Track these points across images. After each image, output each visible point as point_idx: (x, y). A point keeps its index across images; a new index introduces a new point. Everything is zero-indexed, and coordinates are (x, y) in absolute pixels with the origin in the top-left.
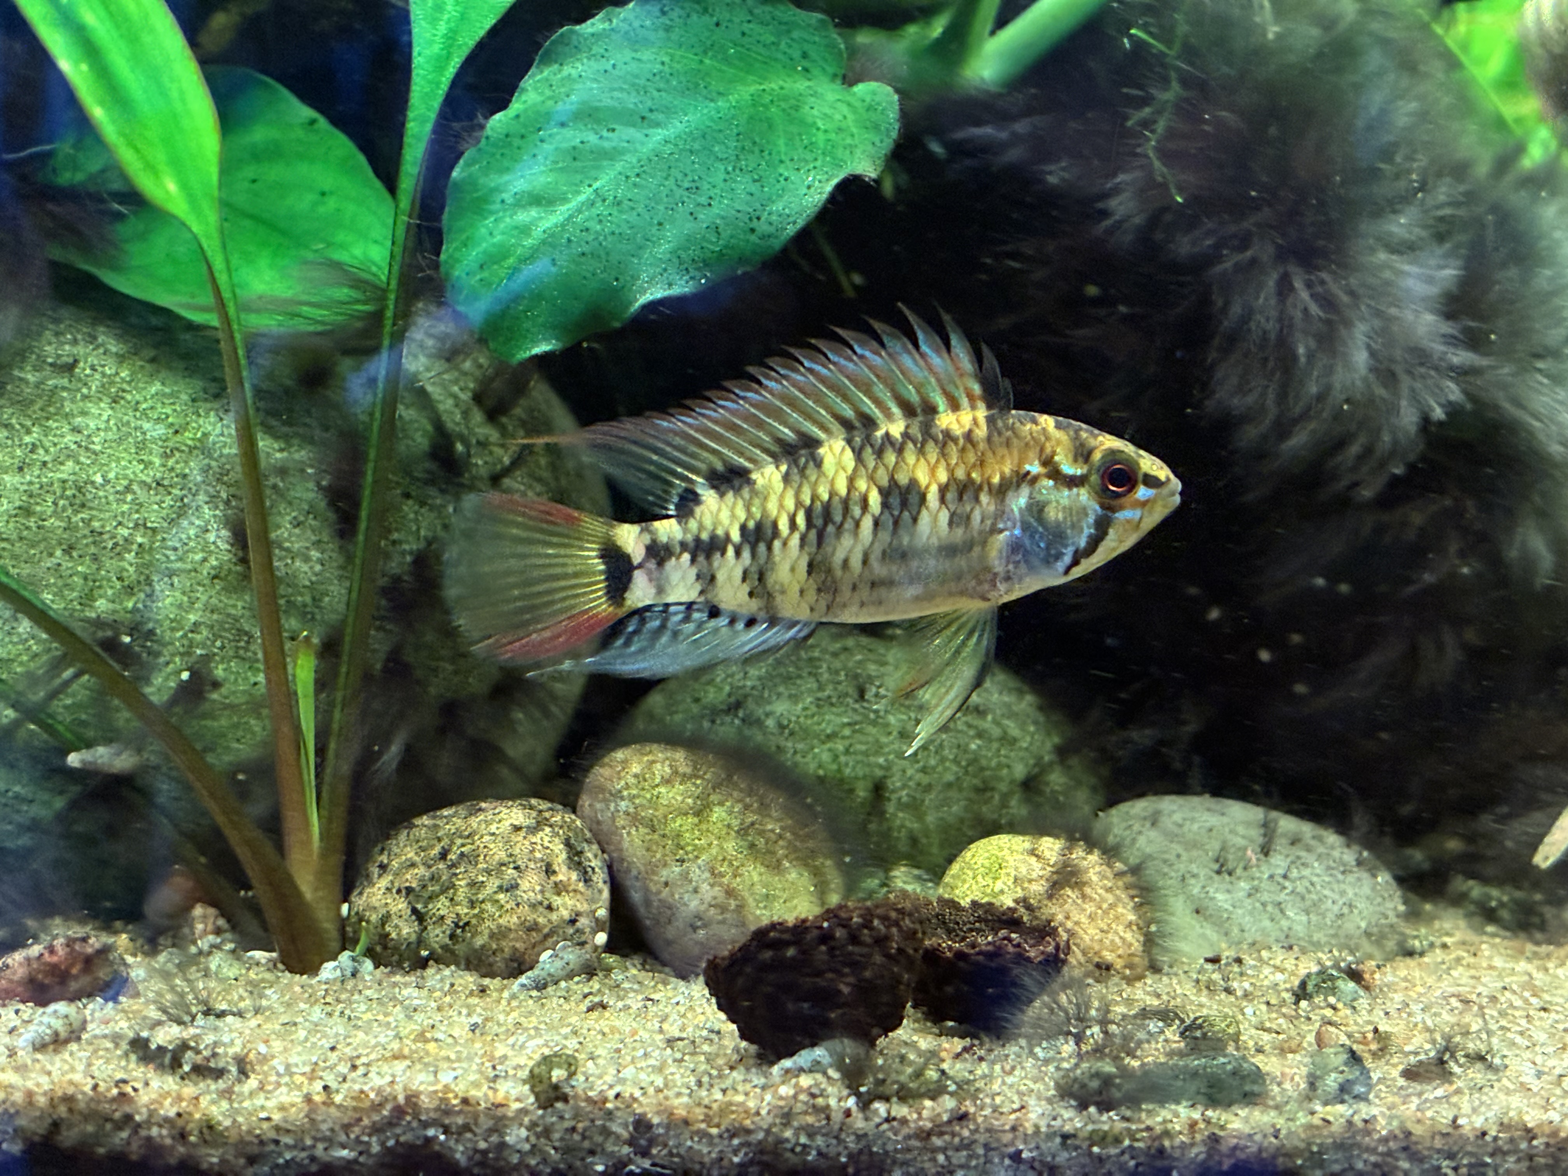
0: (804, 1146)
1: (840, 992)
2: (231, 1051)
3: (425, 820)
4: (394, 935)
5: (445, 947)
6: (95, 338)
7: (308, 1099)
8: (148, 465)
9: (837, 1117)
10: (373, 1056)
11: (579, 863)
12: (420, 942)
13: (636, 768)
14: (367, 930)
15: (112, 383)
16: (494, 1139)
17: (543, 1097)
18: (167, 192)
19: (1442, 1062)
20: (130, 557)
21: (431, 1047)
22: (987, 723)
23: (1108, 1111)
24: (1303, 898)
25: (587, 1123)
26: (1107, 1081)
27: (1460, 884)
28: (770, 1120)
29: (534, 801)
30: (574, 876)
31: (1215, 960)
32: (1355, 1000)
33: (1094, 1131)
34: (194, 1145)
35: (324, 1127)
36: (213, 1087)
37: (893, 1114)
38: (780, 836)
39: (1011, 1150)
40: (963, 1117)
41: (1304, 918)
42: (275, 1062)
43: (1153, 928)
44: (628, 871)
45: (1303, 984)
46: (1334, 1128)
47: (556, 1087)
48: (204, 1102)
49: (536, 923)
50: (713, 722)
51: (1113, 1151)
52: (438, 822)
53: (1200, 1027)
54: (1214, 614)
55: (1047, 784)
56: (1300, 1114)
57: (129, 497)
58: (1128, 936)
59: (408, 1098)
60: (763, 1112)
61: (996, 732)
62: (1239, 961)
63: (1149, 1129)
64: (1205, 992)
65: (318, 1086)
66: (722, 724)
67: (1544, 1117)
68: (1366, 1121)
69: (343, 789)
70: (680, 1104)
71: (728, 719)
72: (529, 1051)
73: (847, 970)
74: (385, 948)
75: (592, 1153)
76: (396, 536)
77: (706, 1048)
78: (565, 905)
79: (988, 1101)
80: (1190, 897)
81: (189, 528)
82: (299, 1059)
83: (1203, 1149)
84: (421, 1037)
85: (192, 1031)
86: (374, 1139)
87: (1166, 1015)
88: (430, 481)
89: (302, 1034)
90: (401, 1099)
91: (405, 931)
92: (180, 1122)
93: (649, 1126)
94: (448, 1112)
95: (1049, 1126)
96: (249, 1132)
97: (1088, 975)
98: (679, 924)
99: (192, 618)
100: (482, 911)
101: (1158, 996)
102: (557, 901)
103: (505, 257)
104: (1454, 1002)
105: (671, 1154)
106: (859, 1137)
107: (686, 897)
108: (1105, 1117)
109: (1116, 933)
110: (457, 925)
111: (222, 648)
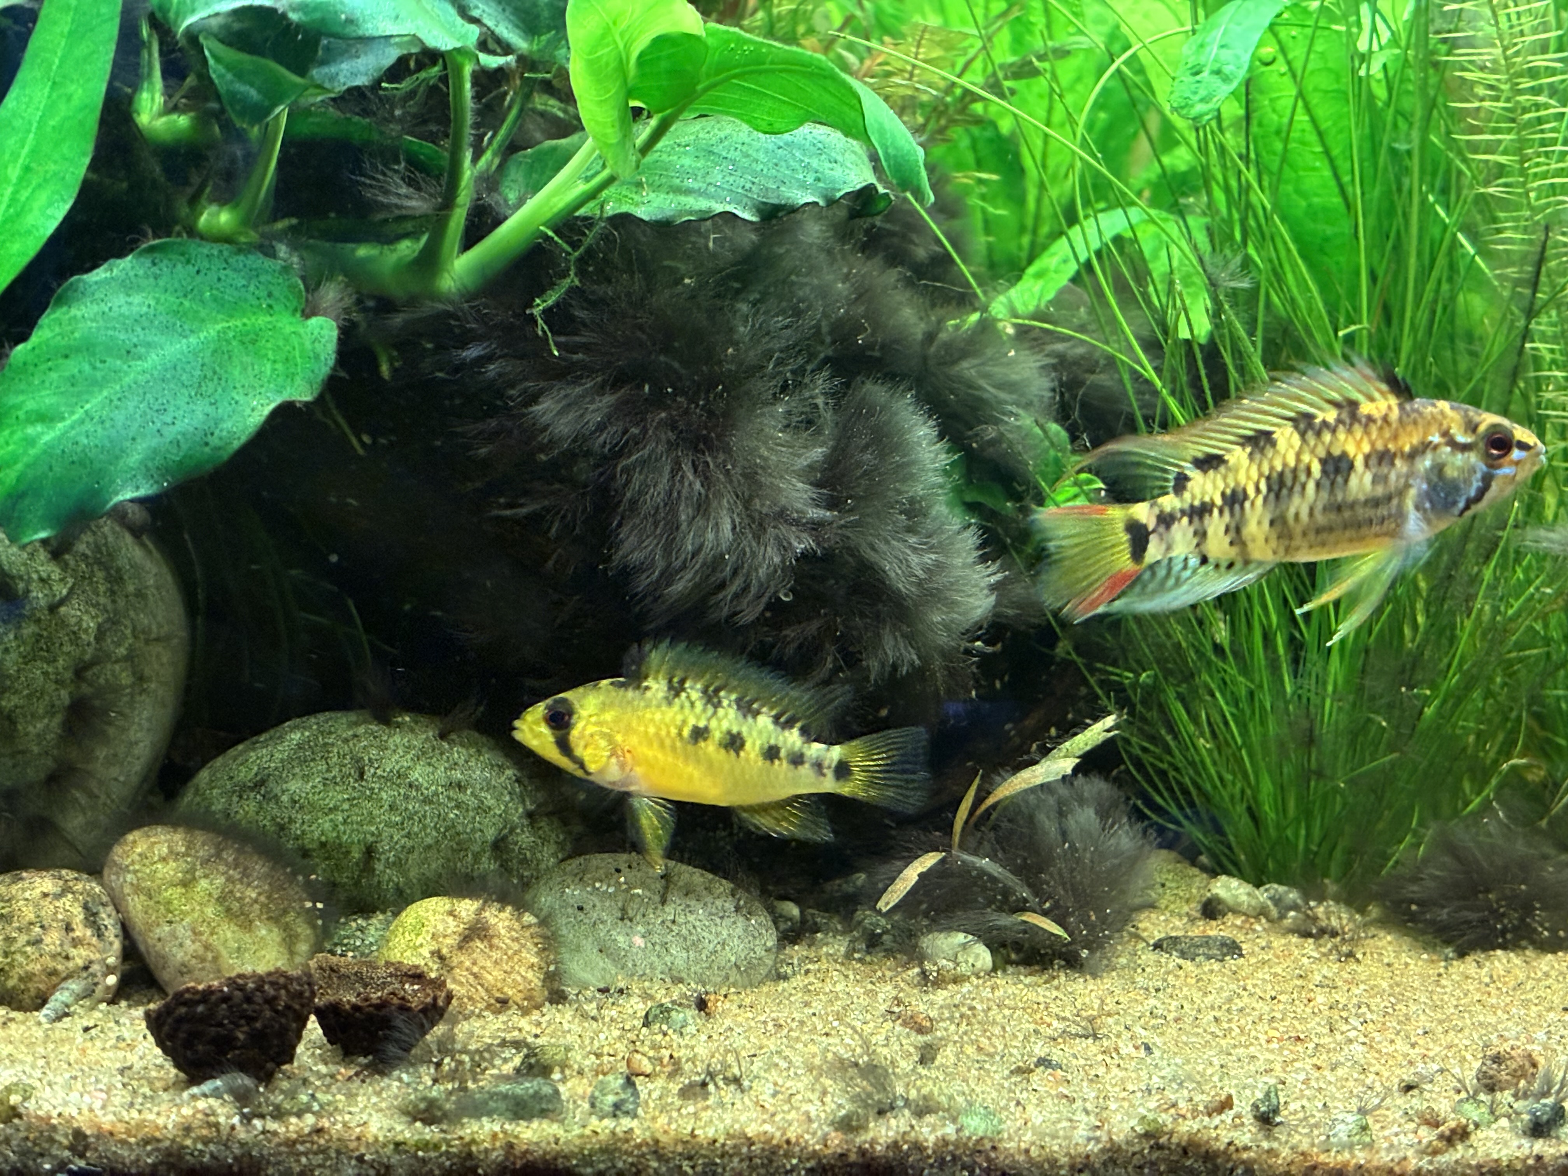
0: (201, 1151)
1: (236, 1038)
9: (225, 1131)
11: (94, 922)
22: (466, 797)
23: (430, 1124)
28: (175, 1132)
29: (64, 872)
30: (89, 932)
38: (256, 901)
39: (357, 1154)
40: (319, 1131)
51: (433, 1154)
58: (530, 975)
60: (170, 1127)
63: (461, 1138)
67: (761, 1129)
70: (107, 1121)
78: (79, 956)
83: (502, 1152)
93: (85, 1137)
102: (73, 952)
105: (100, 1157)
106: (242, 1144)
107: (174, 950)
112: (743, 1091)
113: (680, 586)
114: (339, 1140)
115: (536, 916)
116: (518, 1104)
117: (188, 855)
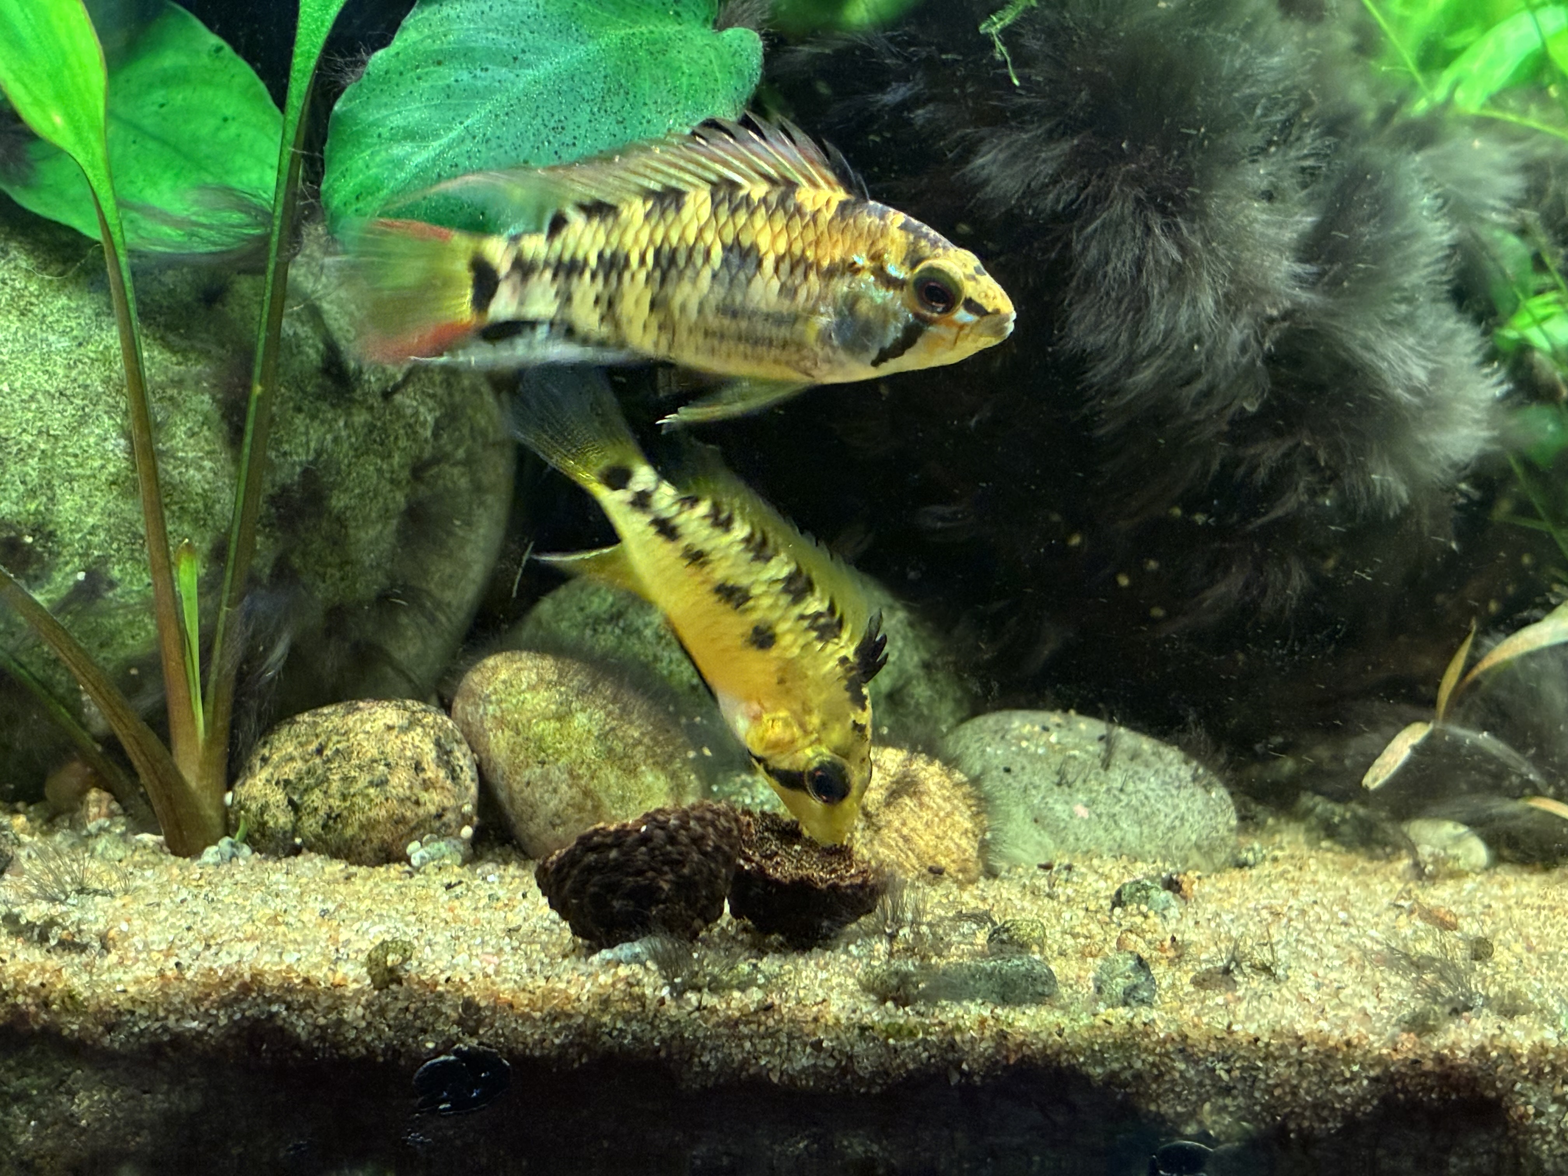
0: (621, 1030)
1: (661, 888)
2: (95, 928)
3: (306, 717)
4: (271, 824)
5: (318, 837)
7: (161, 974)
8: (51, 375)
9: (651, 1007)
10: (226, 937)
11: (448, 762)
12: (295, 831)
13: (503, 675)
14: (246, 819)
15: (21, 296)
16: (333, 1016)
17: (379, 978)
18: (53, 124)
20: (34, 462)
21: (282, 929)
23: (904, 1006)
25: (419, 1004)
26: (904, 978)
27: (1307, 800)
29: (409, 703)
30: (442, 774)
31: (1047, 867)
32: (1164, 909)
33: (889, 1024)
34: (57, 1014)
35: (176, 1000)
36: (77, 961)
37: (704, 1003)
38: (639, 742)
39: (814, 1039)
40: (769, 1008)
41: (1137, 830)
42: (135, 939)
43: (988, 836)
44: (495, 770)
45: (1119, 893)
46: (1115, 1029)
47: (391, 970)
48: (65, 974)
49: (404, 817)
50: (595, 630)
51: (908, 1043)
52: (319, 720)
53: (1007, 930)
54: (1076, 540)
55: (912, 696)
56: (1084, 1015)
57: (34, 406)
58: (964, 843)
59: (253, 977)
60: (584, 998)
62: (1069, 868)
63: (941, 1024)
64: (1029, 897)
65: (173, 961)
66: (604, 632)
68: (1145, 1024)
69: (228, 686)
71: (609, 628)
72: (371, 937)
73: (666, 868)
74: (263, 835)
75: (424, 1031)
76: (286, 447)
77: (544, 937)
78: (432, 801)
79: (793, 994)
80: (1030, 807)
81: (91, 435)
82: (158, 937)
83: (992, 1044)
84: (274, 920)
85: (61, 908)
86: (222, 1012)
87: (980, 918)
89: (163, 914)
90: (247, 977)
91: (282, 820)
92: (44, 992)
93: (479, 1009)
94: (290, 990)
95: (848, 1018)
96: (107, 1003)
97: (921, 876)
98: (540, 821)
99: (90, 521)
100: (353, 804)
101: (984, 899)
102: (424, 796)
103: (379, 190)
104: (1265, 914)
105: (496, 1034)
106: (672, 1024)
107: (546, 796)
108: (901, 1012)
109: (951, 839)
110: (329, 816)
111: (119, 550)
114: (791, 1020)
115: (966, 775)
116: (1005, 984)
117: (562, 685)
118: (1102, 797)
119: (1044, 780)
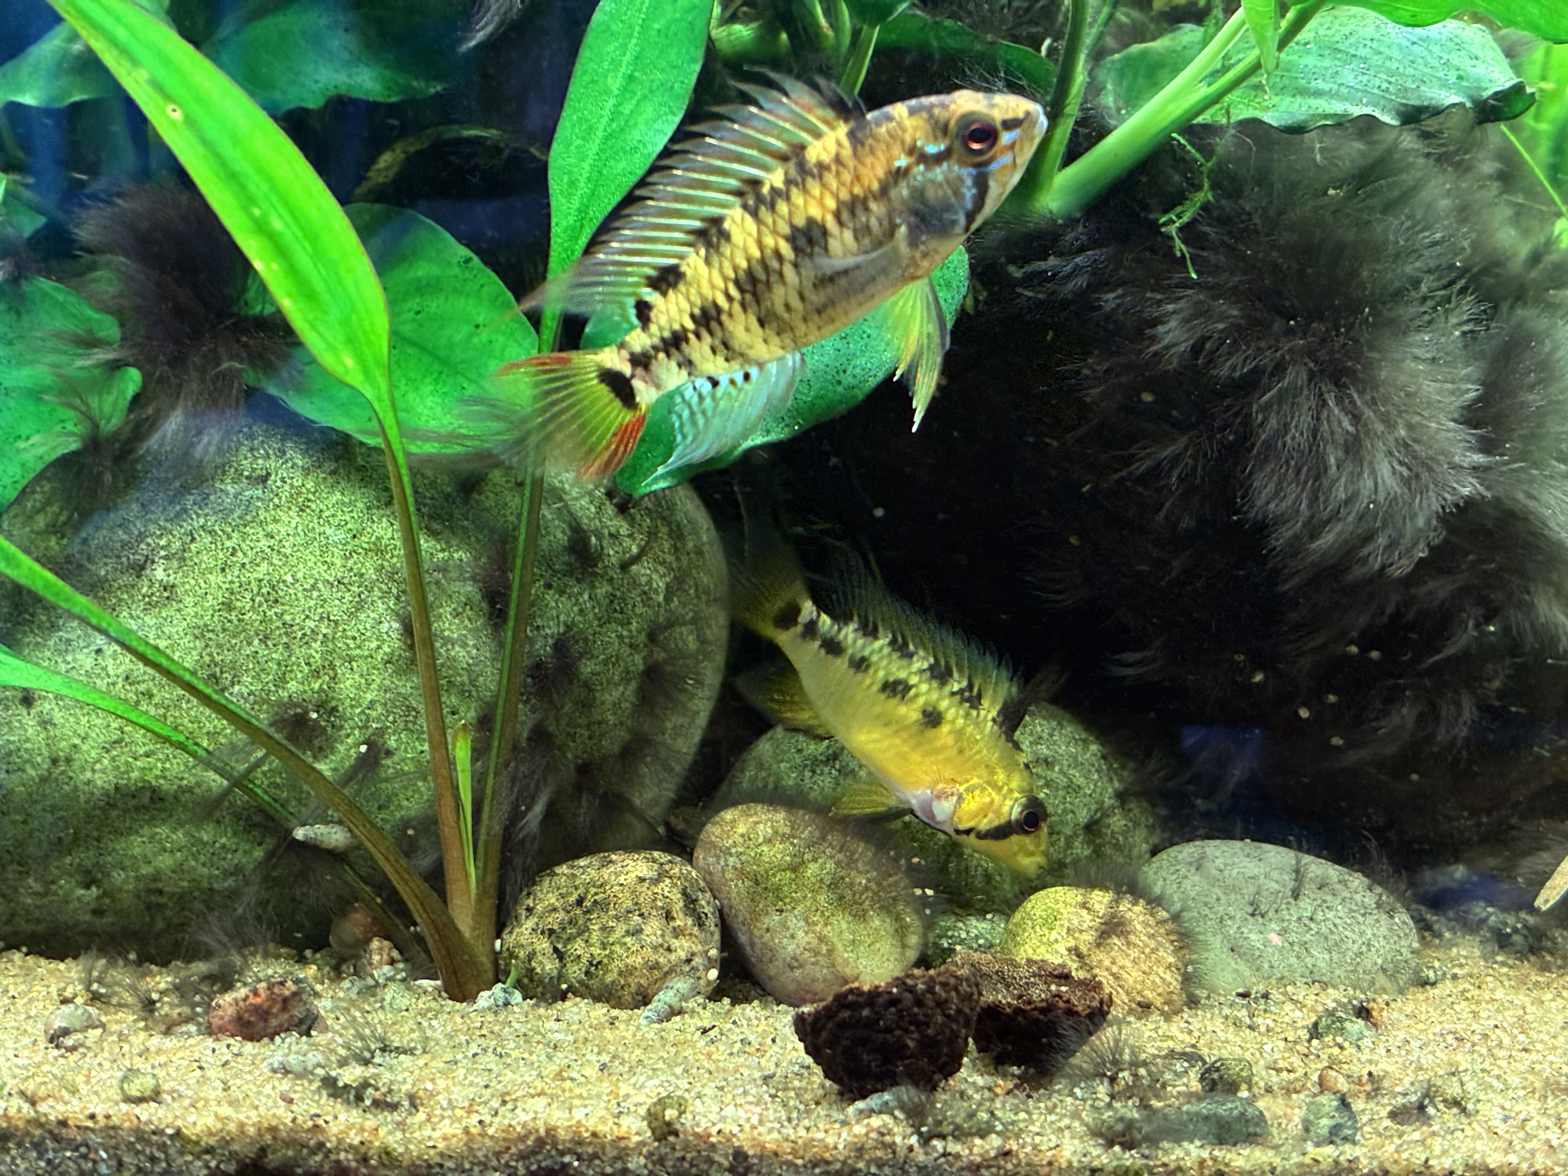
1: (906, 1046)
2: (404, 1088)
3: (563, 869)
4: (538, 970)
5: (581, 982)
6: (284, 453)
7: (466, 1131)
8: (330, 566)
9: (902, 1153)
10: (519, 1093)
11: (694, 910)
12: (561, 977)
13: (742, 829)
14: (516, 967)
15: (299, 494)
16: (619, 1165)
17: (658, 1132)
18: (345, 367)
19: (1421, 1108)
20: (316, 645)
21: (568, 1084)
23: (1130, 1149)
24: (1326, 938)
25: (694, 1154)
26: (1130, 1124)
28: (846, 1152)
29: (656, 854)
30: (690, 921)
31: (1245, 995)
32: (1359, 1039)
33: (1118, 1167)
34: (375, 1168)
35: (480, 1154)
36: (389, 1118)
37: (949, 1150)
38: (867, 889)
40: (1007, 1154)
41: (1327, 957)
42: (440, 1097)
43: (1190, 969)
44: (736, 916)
45: (1316, 1025)
46: (1323, 1166)
47: (669, 1124)
48: (382, 1132)
49: (657, 963)
50: (814, 772)
52: (577, 872)
53: (1218, 1070)
54: (1259, 678)
55: (1109, 826)
56: (1294, 1154)
57: (315, 594)
58: (1168, 977)
59: (548, 1131)
60: (841, 1147)
61: (1063, 781)
62: (1266, 996)
63: (1164, 1165)
64: (1232, 1029)
65: (475, 1119)
66: (822, 774)
67: (1505, 1160)
68: (1350, 1161)
69: (496, 848)
70: (771, 1140)
72: (647, 1090)
73: (912, 1028)
74: (531, 980)
76: (539, 622)
77: (796, 1083)
78: (682, 947)
79: (1029, 1140)
82: (461, 1095)
84: (559, 1076)
85: (372, 1070)
86: (520, 1164)
87: (1192, 1057)
88: (569, 572)
89: (461, 1072)
90: (542, 1132)
91: (548, 967)
92: (363, 1149)
93: (746, 1157)
94: (580, 1143)
95: (1080, 1161)
96: (419, 1158)
97: (1131, 1011)
98: (779, 963)
99: (369, 697)
100: (612, 952)
101: (1190, 1032)
102: (675, 943)
104: (1450, 1039)
107: (785, 941)
108: (1127, 1155)
110: (591, 964)
111: (395, 721)
112: (1468, 1115)
113: (1328, 539)
114: (1029, 1164)
115: (1168, 911)
116: (1221, 1127)
117: (795, 837)
118: (1294, 925)
119: (1238, 910)
